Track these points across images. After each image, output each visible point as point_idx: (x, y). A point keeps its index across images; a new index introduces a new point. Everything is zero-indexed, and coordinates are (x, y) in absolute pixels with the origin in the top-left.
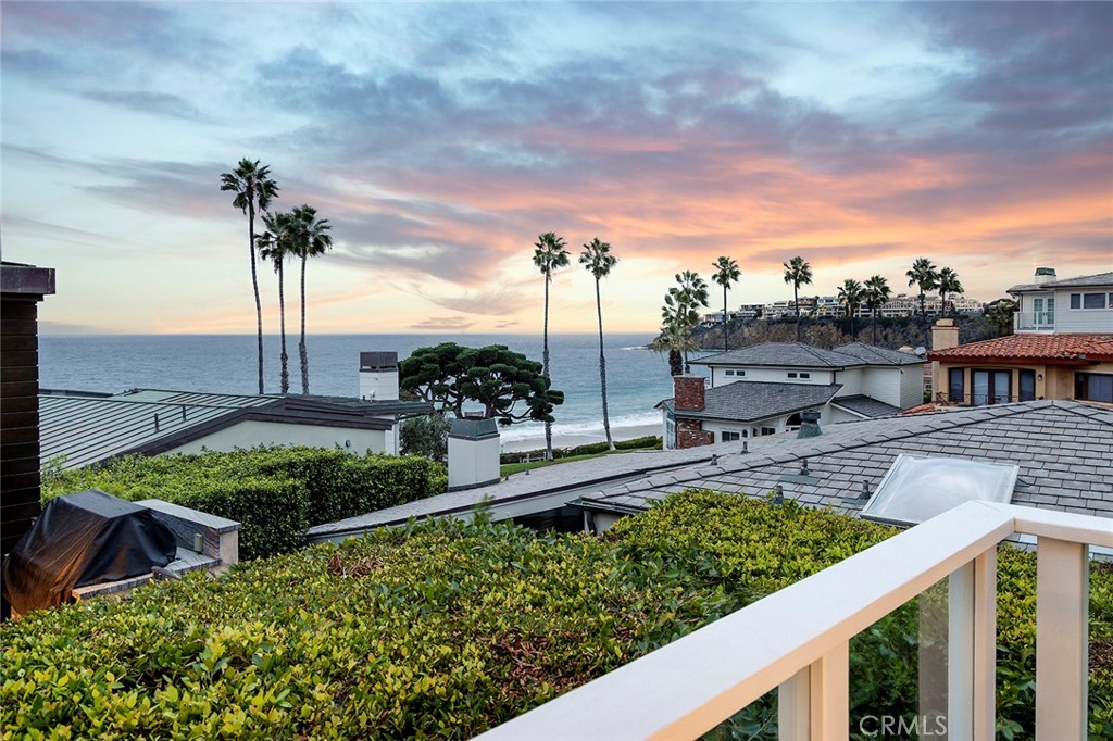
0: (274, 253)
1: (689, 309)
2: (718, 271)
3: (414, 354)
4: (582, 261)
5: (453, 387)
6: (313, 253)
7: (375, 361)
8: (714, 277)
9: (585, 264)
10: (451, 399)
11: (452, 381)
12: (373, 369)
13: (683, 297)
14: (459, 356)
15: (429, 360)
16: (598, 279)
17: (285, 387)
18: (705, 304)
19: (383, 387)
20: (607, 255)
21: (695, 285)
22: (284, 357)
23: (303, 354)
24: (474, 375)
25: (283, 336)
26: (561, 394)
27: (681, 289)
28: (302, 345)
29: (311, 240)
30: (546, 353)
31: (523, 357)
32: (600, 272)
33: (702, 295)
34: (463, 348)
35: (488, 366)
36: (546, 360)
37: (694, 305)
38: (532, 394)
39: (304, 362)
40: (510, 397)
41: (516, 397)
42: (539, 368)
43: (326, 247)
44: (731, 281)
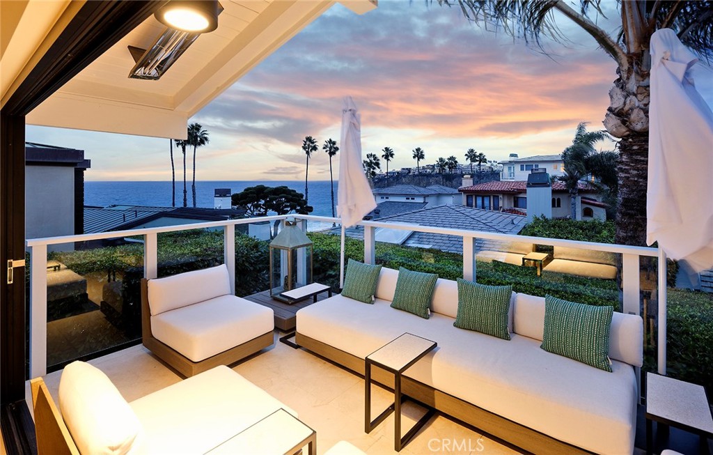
0: (182, 144)
1: (372, 170)
2: (384, 153)
3: (245, 190)
4: (324, 148)
5: (263, 205)
6: (199, 145)
7: (222, 193)
8: (383, 156)
9: (325, 150)
10: (262, 210)
11: (262, 202)
12: (220, 196)
13: (369, 165)
14: (266, 191)
15: (251, 193)
16: (331, 156)
17: (185, 205)
18: (379, 168)
19: (225, 203)
20: (335, 146)
21: (374, 159)
22: (185, 192)
23: (194, 190)
24: (272, 200)
25: (185, 181)
26: (311, 208)
27: (369, 161)
28: (193, 186)
29: (199, 139)
30: (306, 190)
31: (295, 191)
32: (332, 154)
33: (377, 164)
34: (267, 188)
35: (278, 195)
36: (307, 193)
37: (374, 168)
38: (298, 208)
39: (194, 194)
40: (289, 209)
41: (291, 210)
42: (302, 196)
43: (206, 142)
44: (390, 158)
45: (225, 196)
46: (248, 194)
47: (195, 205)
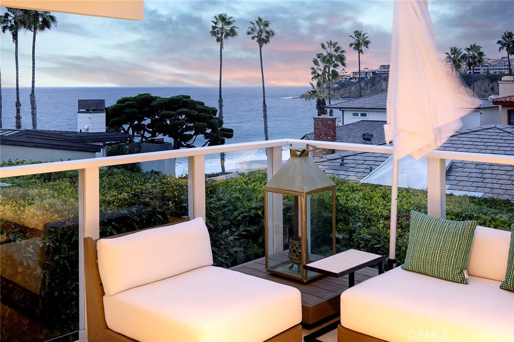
0: (11, 28)
1: (332, 68)
2: (353, 41)
3: (119, 102)
4: (249, 33)
5: (149, 126)
6: (42, 28)
7: (89, 106)
8: (351, 45)
9: (251, 36)
10: (147, 135)
11: (147, 121)
12: (88, 111)
13: (327, 60)
14: (154, 103)
15: (129, 106)
16: (261, 47)
17: (19, 126)
18: (344, 64)
19: (96, 123)
20: (268, 29)
21: (336, 51)
22: (18, 104)
23: (33, 102)
24: (163, 118)
25: (17, 89)
26: (231, 131)
27: (325, 54)
28: (32, 95)
29: (41, 19)
30: (221, 101)
31: (202, 104)
32: (262, 41)
33: (341, 59)
34: (156, 98)
35: (175, 110)
36: (221, 106)
37: (335, 66)
38: (209, 131)
39: (34, 108)
40: (193, 133)
41: (196, 134)
42: (215, 112)
43: (52, 24)
44: (363, 48)
45: (95, 111)
46: (123, 108)
47: (34, 125)
